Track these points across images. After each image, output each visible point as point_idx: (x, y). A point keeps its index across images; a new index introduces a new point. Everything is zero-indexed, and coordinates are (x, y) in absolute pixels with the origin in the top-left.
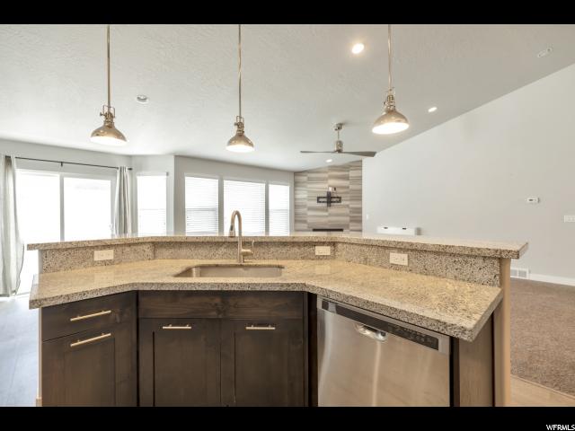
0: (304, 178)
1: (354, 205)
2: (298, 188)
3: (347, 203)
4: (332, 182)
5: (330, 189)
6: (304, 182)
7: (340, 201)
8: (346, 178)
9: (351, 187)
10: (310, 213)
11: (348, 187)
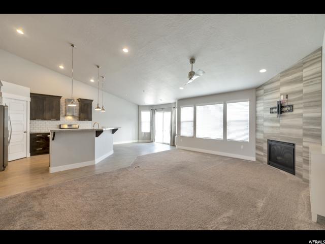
0: (262, 92)
1: (310, 113)
2: (258, 102)
3: (301, 111)
4: (285, 89)
5: (282, 98)
6: (262, 95)
7: (292, 110)
8: (300, 80)
9: (306, 90)
10: (266, 124)
11: (301, 91)
